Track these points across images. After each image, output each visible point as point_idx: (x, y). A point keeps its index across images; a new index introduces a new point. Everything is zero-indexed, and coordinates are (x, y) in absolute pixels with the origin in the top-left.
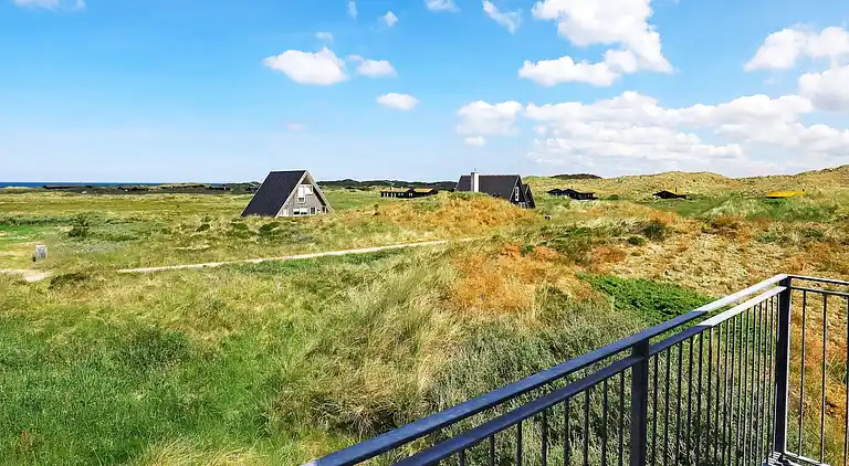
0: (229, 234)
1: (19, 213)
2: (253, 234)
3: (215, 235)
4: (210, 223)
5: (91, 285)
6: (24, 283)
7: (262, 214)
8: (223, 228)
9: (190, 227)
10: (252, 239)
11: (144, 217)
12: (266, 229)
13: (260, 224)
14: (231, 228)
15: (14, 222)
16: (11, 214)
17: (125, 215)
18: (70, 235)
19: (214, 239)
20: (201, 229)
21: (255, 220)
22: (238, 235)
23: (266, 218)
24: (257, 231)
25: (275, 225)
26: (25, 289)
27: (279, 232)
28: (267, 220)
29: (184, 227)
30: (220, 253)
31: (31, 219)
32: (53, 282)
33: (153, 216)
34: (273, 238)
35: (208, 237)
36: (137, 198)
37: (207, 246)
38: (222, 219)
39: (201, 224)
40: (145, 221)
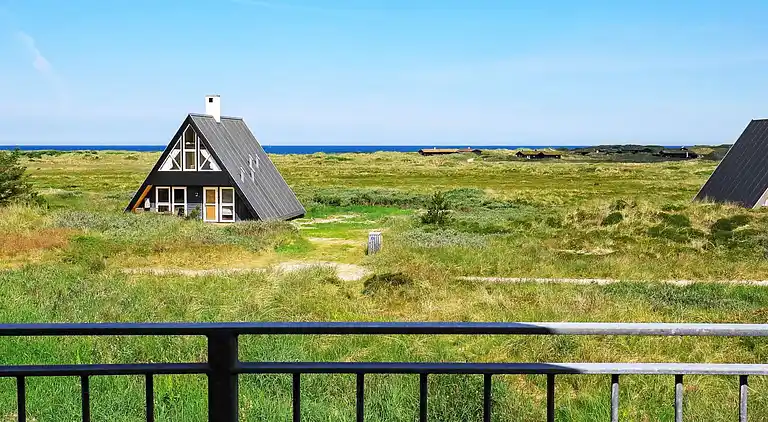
0: (654, 232)
1: (375, 188)
2: (698, 234)
3: (628, 232)
4: (623, 212)
5: (411, 292)
6: (333, 281)
7: (720, 199)
8: (645, 221)
9: (592, 217)
10: (697, 243)
11: (536, 199)
12: (722, 229)
13: (712, 217)
14: (659, 222)
15: (369, 200)
16: (368, 189)
17: (508, 196)
18: (425, 221)
19: (625, 239)
20: (607, 221)
21: (705, 211)
22: (669, 235)
23: (726, 207)
24: (706, 230)
25: (741, 220)
26: (333, 289)
27: (747, 233)
28: (728, 210)
29: (582, 216)
30: (624, 263)
31: (389, 196)
32: (366, 284)
33: (550, 198)
34: (735, 245)
35: (614, 236)
36: (540, 168)
37: (610, 251)
38: (645, 206)
39: (608, 213)
40: (538, 206)
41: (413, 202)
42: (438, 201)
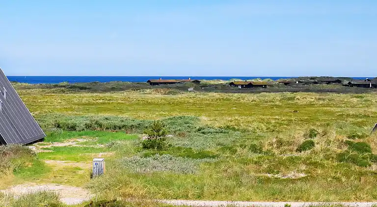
0: (341, 157)
1: (107, 115)
3: (319, 158)
4: (315, 140)
8: (334, 148)
9: (289, 144)
11: (243, 126)
14: (345, 148)
15: (100, 126)
18: (145, 147)
19: (316, 164)
20: (302, 148)
22: (354, 160)
29: (280, 143)
31: (118, 123)
33: (255, 125)
35: (309, 162)
36: (249, 97)
37: (302, 175)
38: (333, 135)
39: (302, 140)
40: (244, 131)
41: (139, 127)
42: (157, 129)
